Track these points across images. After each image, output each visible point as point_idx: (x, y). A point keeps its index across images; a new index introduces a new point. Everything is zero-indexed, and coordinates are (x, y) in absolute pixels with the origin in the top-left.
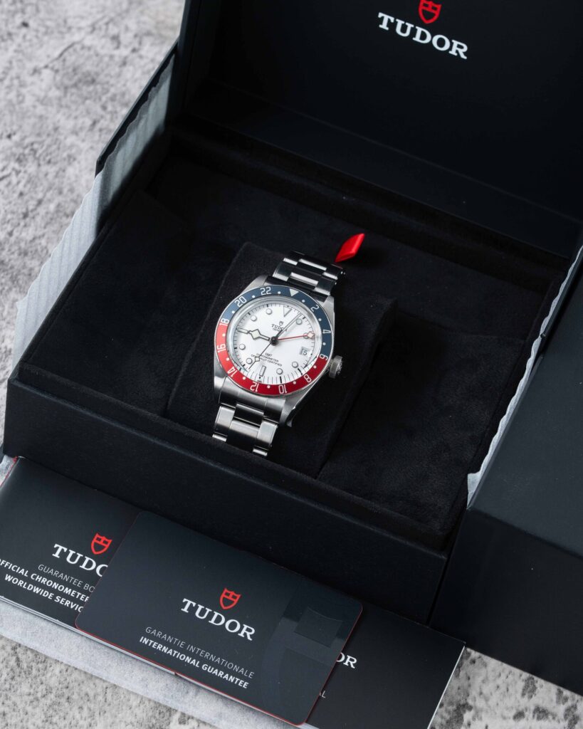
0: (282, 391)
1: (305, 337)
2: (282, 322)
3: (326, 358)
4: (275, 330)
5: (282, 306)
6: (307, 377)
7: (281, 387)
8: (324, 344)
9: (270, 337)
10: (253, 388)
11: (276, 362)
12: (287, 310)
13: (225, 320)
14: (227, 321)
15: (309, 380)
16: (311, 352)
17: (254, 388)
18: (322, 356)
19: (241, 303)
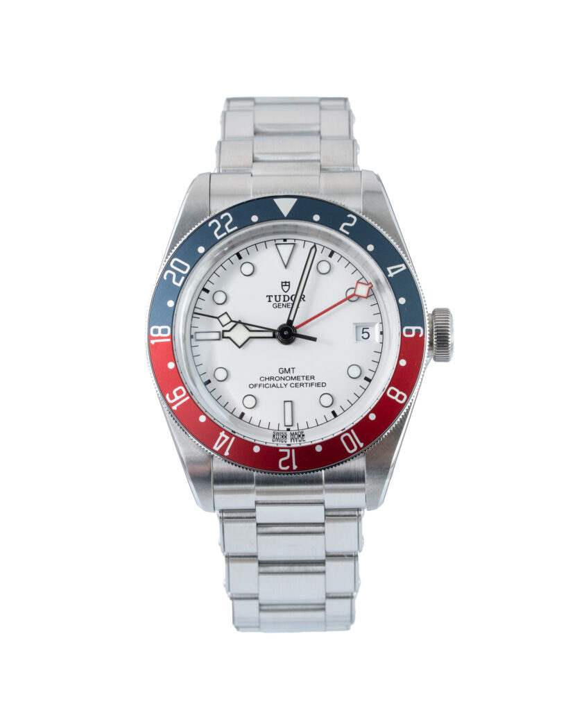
0: (351, 447)
1: (351, 298)
2: (286, 284)
3: (418, 332)
4: (278, 306)
5: (271, 245)
6: (393, 393)
7: (347, 439)
8: (402, 301)
9: (276, 327)
10: (284, 464)
11: (310, 381)
12: (285, 250)
13: (160, 328)
14: (164, 331)
15: (401, 397)
16: (377, 328)
17: (288, 462)
18: (409, 332)
19: (179, 276)
